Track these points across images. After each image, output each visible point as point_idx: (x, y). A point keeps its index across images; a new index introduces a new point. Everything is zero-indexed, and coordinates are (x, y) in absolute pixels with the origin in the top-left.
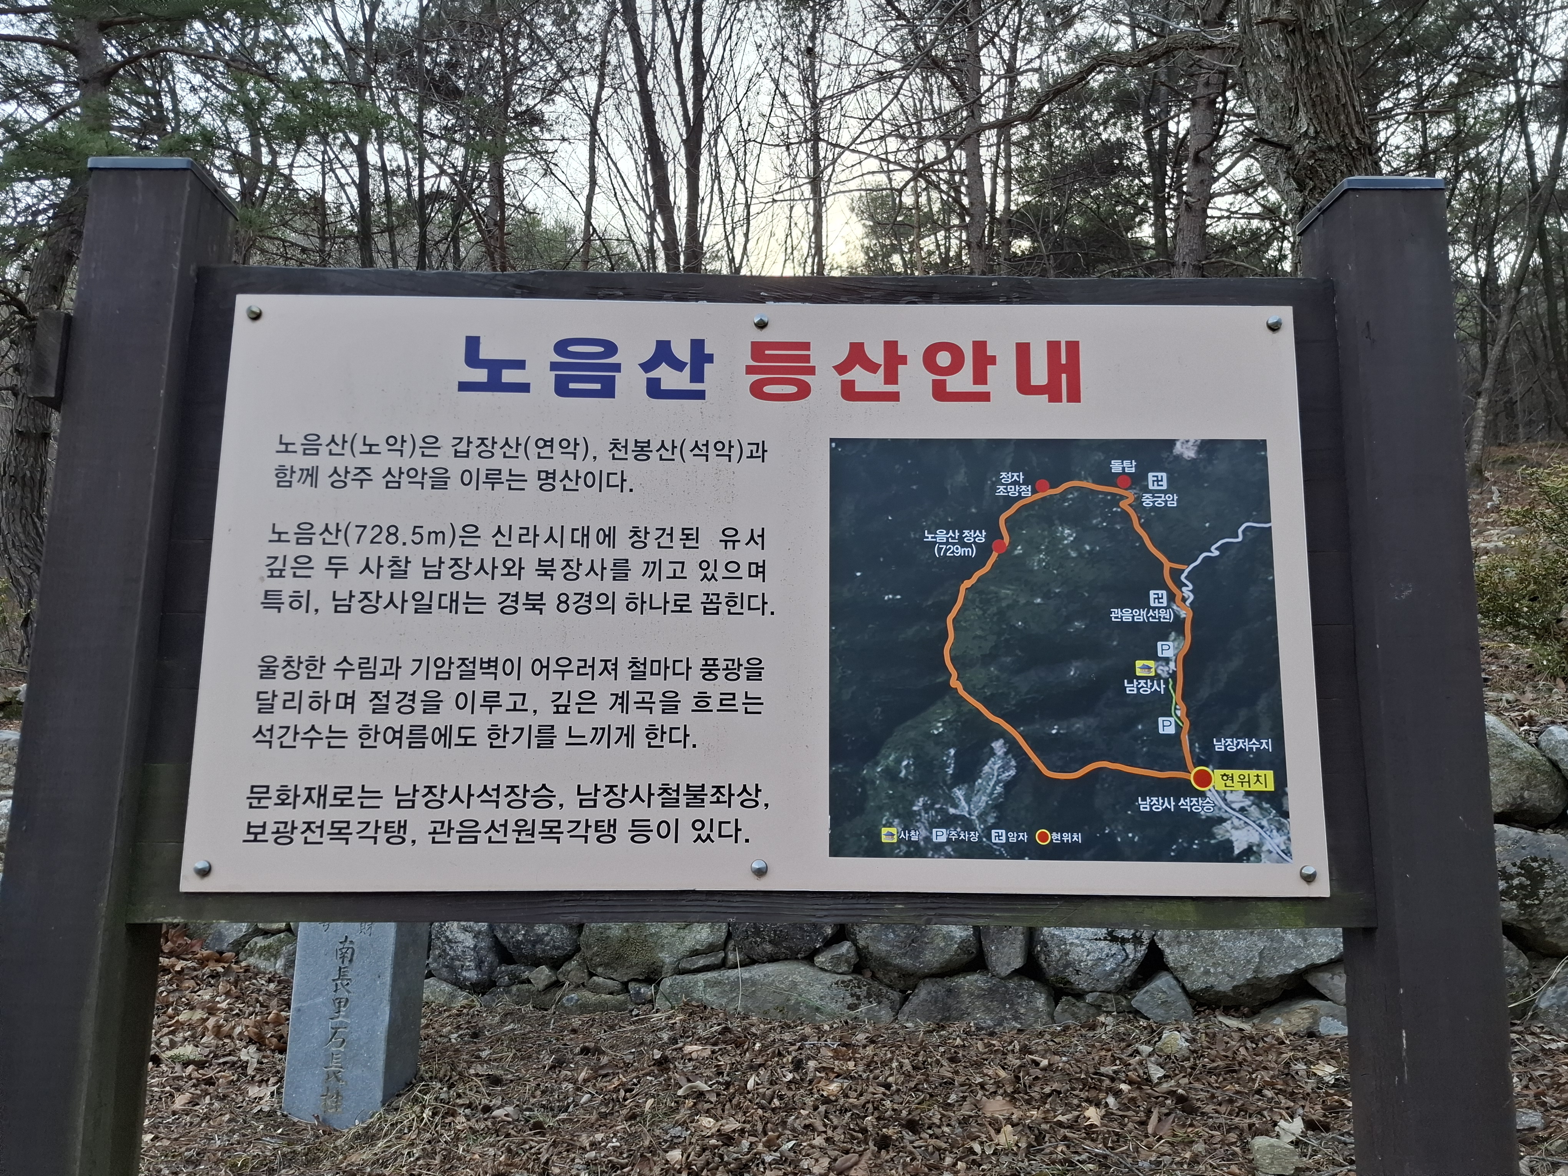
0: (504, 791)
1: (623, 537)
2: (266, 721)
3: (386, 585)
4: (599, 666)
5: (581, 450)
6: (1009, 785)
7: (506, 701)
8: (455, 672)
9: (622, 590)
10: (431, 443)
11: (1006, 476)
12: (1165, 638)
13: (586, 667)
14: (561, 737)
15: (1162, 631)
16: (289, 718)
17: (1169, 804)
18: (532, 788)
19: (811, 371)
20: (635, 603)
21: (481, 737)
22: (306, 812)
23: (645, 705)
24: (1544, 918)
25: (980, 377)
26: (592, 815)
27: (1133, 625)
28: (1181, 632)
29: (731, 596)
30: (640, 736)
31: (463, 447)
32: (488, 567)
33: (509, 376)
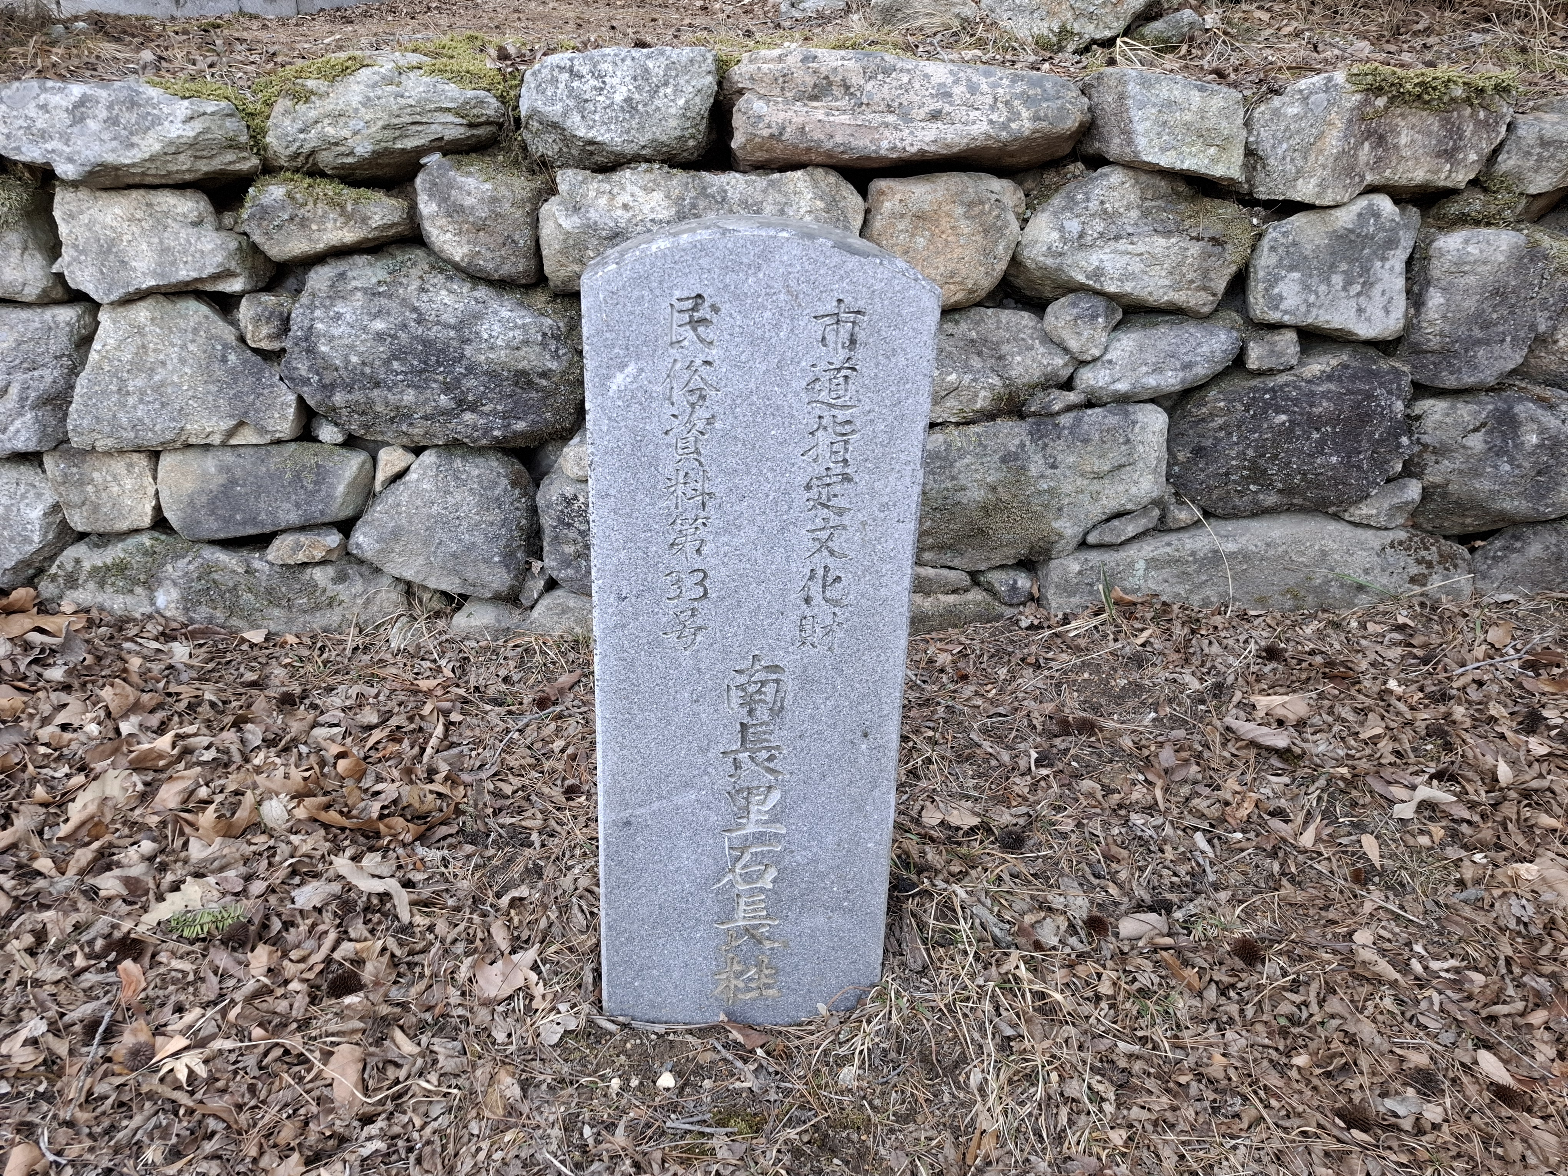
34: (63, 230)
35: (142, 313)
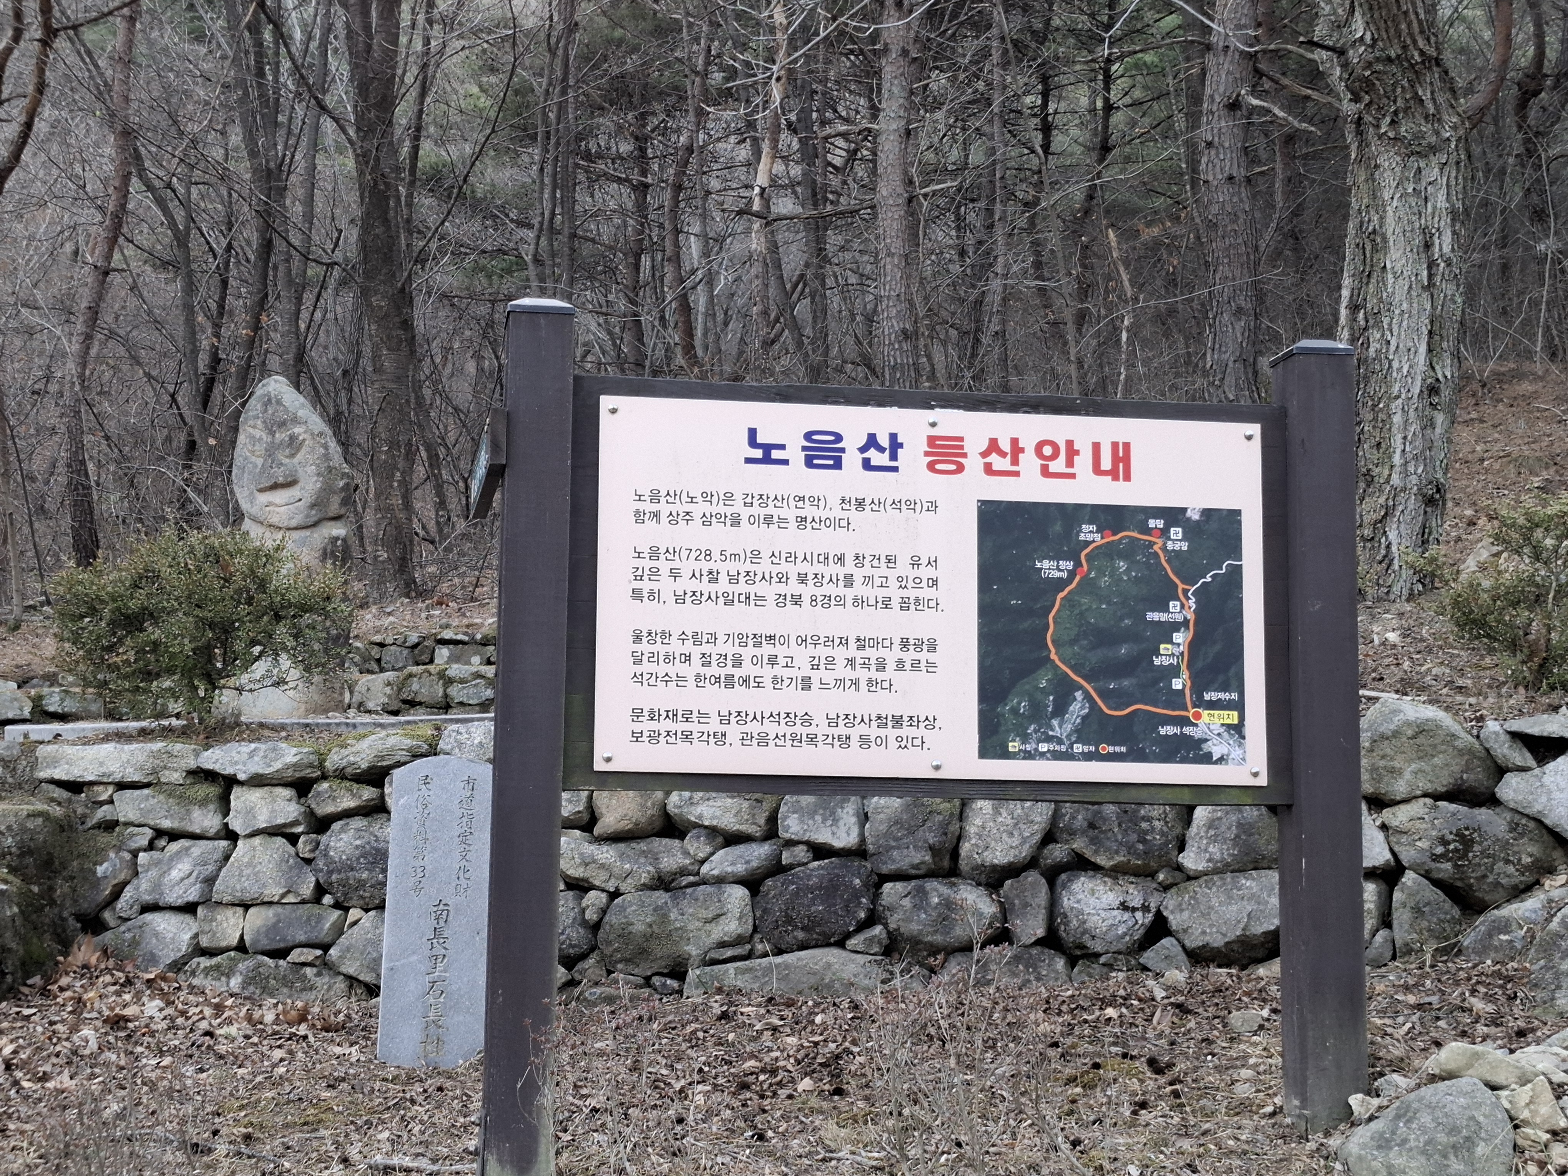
0: (783, 716)
1: (849, 560)
2: (638, 669)
3: (705, 587)
4: (837, 641)
5: (822, 503)
6: (1084, 718)
7: (782, 661)
8: (751, 643)
9: (850, 593)
10: (729, 497)
11: (1085, 528)
12: (1178, 631)
13: (829, 641)
14: (815, 684)
15: (1176, 627)
16: (652, 668)
17: (1177, 730)
18: (799, 714)
19: (965, 455)
20: (858, 602)
21: (767, 682)
22: (665, 725)
23: (865, 665)
24: (1473, 876)
25: (1070, 463)
26: (836, 732)
27: (1159, 622)
28: (1187, 627)
29: (917, 599)
30: (863, 684)
31: (749, 500)
32: (767, 577)
33: (776, 454)
34: (233, 804)
35: (257, 841)
